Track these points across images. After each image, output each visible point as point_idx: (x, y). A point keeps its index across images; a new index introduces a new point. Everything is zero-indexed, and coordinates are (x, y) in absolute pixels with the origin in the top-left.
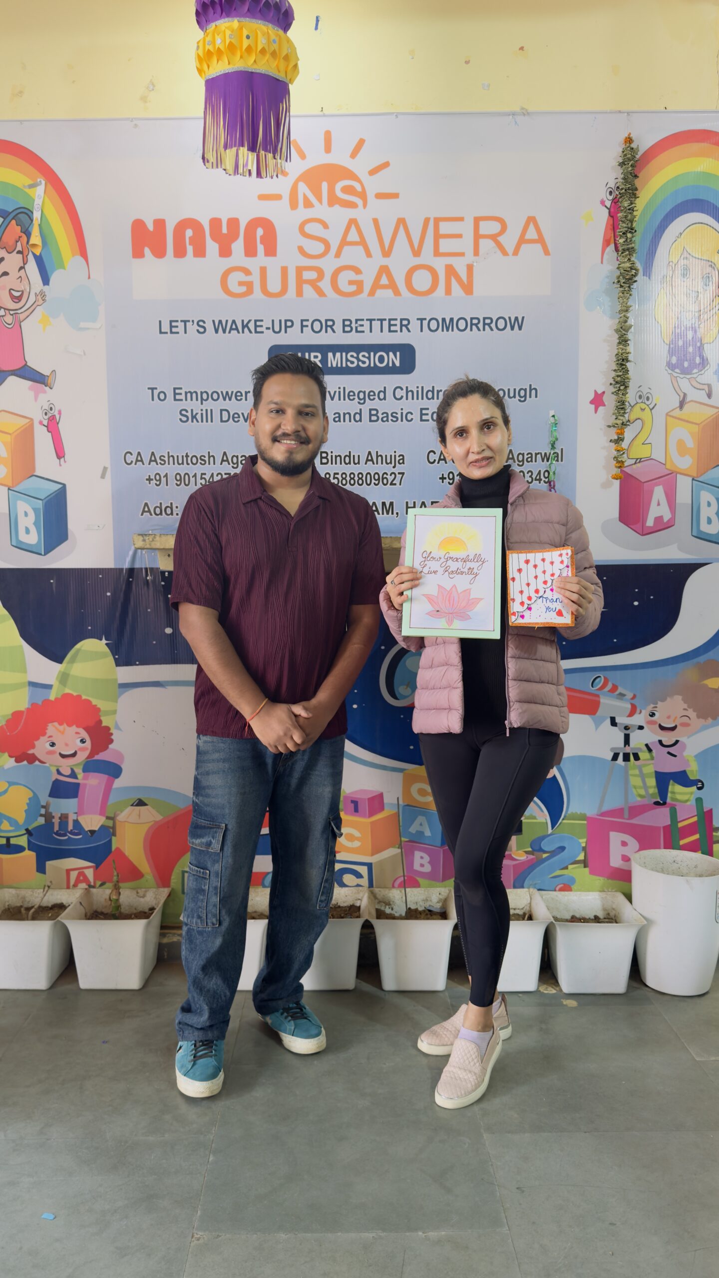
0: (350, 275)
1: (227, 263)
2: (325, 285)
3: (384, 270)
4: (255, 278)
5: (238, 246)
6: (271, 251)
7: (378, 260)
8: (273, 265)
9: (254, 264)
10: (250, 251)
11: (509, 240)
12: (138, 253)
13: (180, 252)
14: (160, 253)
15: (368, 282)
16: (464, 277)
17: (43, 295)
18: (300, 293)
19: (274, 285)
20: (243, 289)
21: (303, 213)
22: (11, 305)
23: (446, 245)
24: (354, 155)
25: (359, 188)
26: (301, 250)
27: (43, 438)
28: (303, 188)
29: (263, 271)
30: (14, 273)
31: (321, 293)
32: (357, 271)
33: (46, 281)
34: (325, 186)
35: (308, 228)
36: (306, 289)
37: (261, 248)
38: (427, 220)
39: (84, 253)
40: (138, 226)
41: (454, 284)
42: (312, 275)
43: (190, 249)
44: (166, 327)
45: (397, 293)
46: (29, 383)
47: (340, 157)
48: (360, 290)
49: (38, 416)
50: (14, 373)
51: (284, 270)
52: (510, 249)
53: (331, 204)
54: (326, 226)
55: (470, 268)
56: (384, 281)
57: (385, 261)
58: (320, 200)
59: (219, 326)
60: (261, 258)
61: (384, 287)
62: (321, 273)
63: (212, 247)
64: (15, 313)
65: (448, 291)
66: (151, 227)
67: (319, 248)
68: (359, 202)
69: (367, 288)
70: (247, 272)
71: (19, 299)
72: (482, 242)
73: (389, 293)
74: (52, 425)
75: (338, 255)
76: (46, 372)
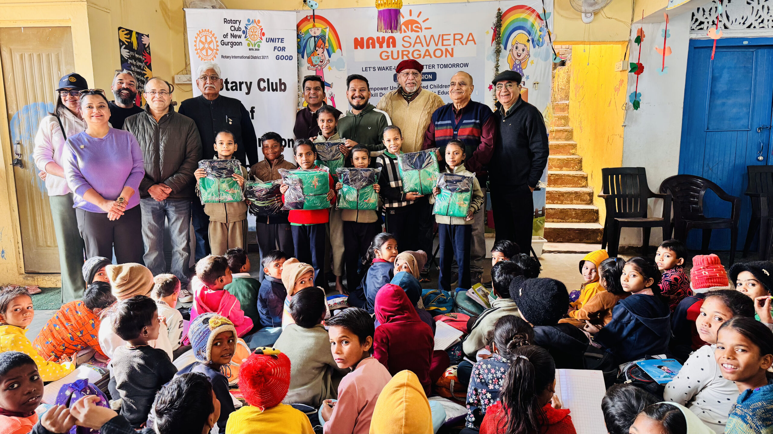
0: (417, 52)
1: (382, 50)
3: (427, 50)
4: (390, 54)
5: (385, 45)
6: (394, 46)
7: (426, 47)
8: (395, 50)
9: (389, 50)
10: (388, 46)
11: (464, 40)
12: (356, 48)
13: (368, 47)
14: (362, 47)
16: (451, 52)
17: (329, 60)
19: (395, 56)
20: (386, 57)
21: (403, 34)
22: (320, 64)
23: (445, 43)
24: (418, 16)
25: (420, 26)
26: (403, 45)
28: (403, 27)
29: (392, 52)
30: (321, 55)
32: (419, 51)
33: (330, 57)
35: (405, 39)
37: (391, 45)
38: (440, 35)
39: (340, 48)
40: (356, 39)
41: (448, 54)
42: (405, 53)
43: (371, 46)
44: (364, 69)
45: (431, 57)
47: (414, 17)
48: (420, 57)
51: (398, 52)
52: (464, 43)
53: (412, 31)
54: (410, 38)
55: (452, 49)
56: (427, 54)
57: (427, 48)
58: (408, 30)
59: (380, 69)
60: (391, 48)
61: (427, 56)
62: (409, 52)
63: (377, 45)
64: (321, 66)
65: (446, 56)
66: (360, 40)
67: (408, 45)
68: (420, 30)
69: (422, 56)
70: (387, 52)
71: (322, 62)
72: (456, 41)
73: (429, 57)
75: (414, 47)
76: (330, 83)
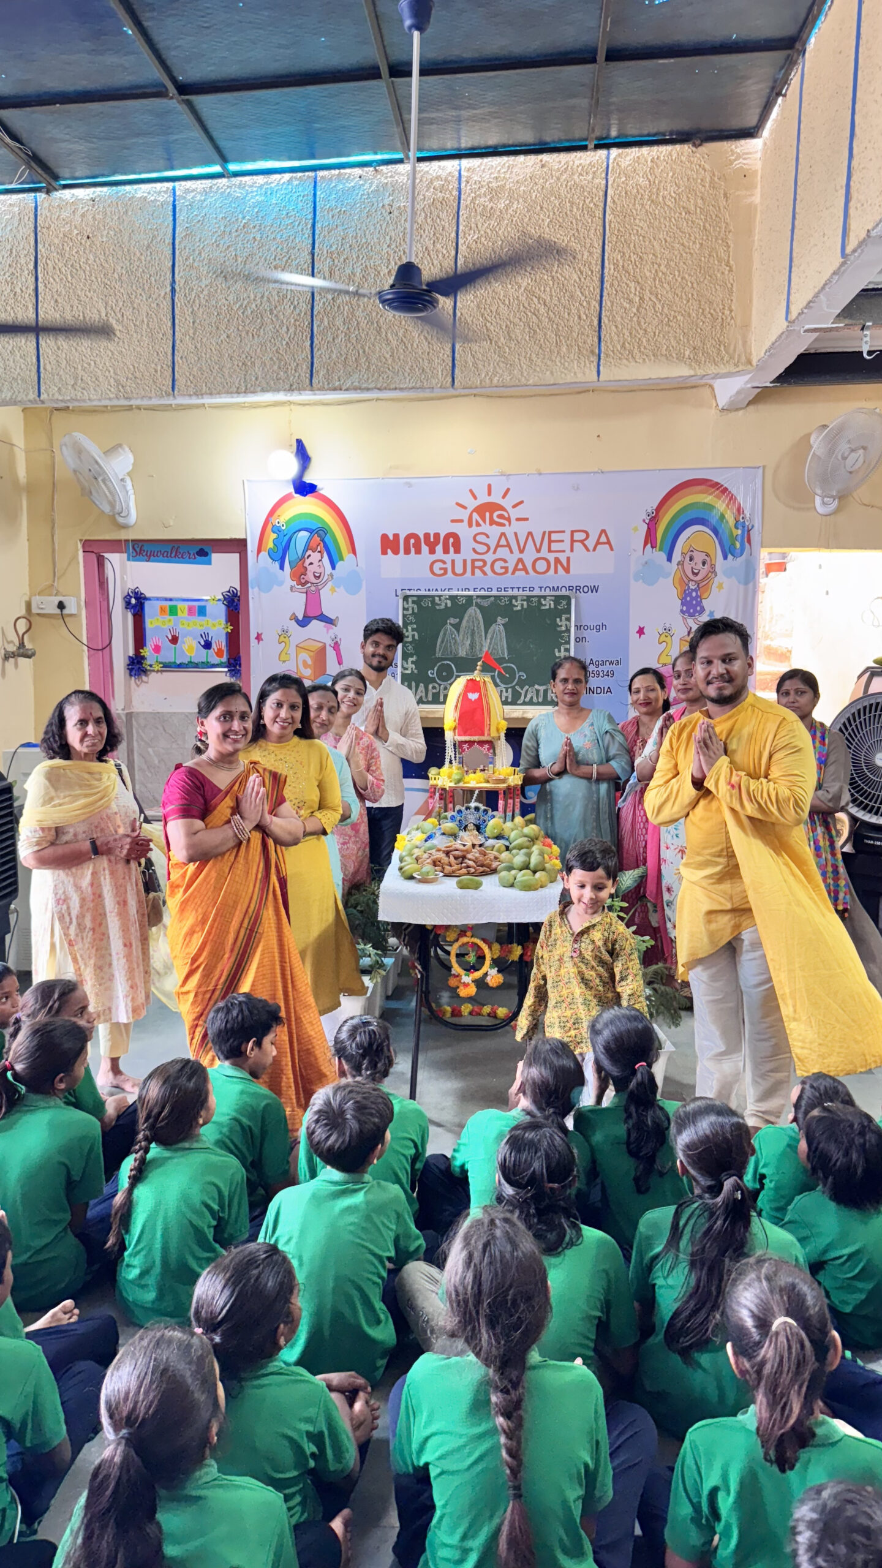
0: (502, 564)
1: (433, 557)
2: (487, 569)
3: (520, 560)
4: (449, 566)
5: (439, 548)
6: (457, 550)
7: (517, 555)
8: (459, 559)
9: (448, 558)
10: (446, 551)
11: (590, 543)
12: (384, 552)
13: (407, 552)
14: (396, 552)
15: (511, 566)
16: (565, 564)
17: (332, 575)
18: (473, 573)
20: (442, 572)
21: (475, 529)
22: (313, 580)
23: (554, 546)
24: (504, 497)
25: (506, 515)
26: (474, 550)
27: (331, 654)
28: (475, 516)
29: (453, 562)
30: (316, 564)
31: (485, 573)
32: (505, 561)
33: (333, 567)
34: (487, 514)
35: (479, 538)
36: (477, 571)
37: (452, 549)
38: (544, 533)
39: (354, 552)
40: (384, 537)
41: (559, 567)
42: (480, 564)
43: (413, 550)
46: (323, 624)
48: (506, 572)
49: (329, 642)
50: (315, 618)
51: (465, 561)
52: (591, 548)
53: (491, 524)
54: (488, 537)
55: (568, 559)
56: (520, 566)
57: (521, 556)
58: (484, 522)
60: (452, 555)
61: (520, 570)
62: (485, 563)
63: (425, 549)
64: (316, 585)
65: (556, 572)
66: (391, 538)
67: (484, 549)
68: (506, 522)
70: (444, 562)
71: (319, 577)
72: (575, 544)
73: (523, 573)
74: (336, 647)
75: (494, 552)
76: (333, 618)
